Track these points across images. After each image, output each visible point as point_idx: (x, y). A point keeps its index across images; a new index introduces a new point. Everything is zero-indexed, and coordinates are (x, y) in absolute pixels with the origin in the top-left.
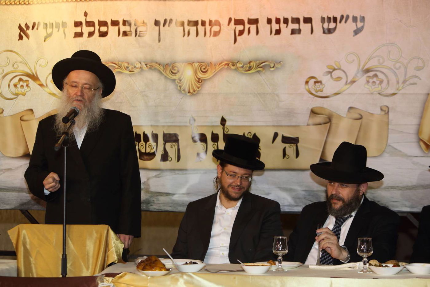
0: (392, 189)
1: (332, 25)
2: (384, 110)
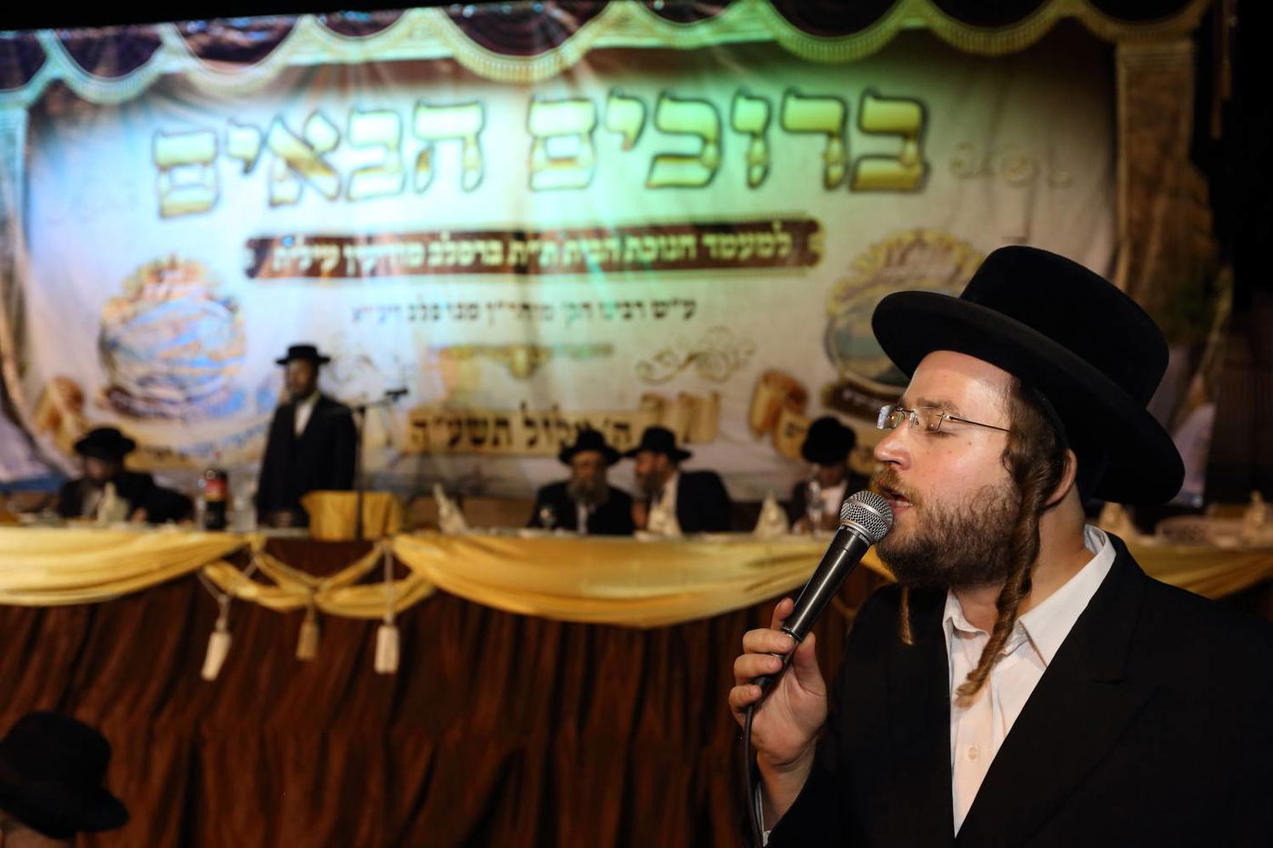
1: (662, 310)
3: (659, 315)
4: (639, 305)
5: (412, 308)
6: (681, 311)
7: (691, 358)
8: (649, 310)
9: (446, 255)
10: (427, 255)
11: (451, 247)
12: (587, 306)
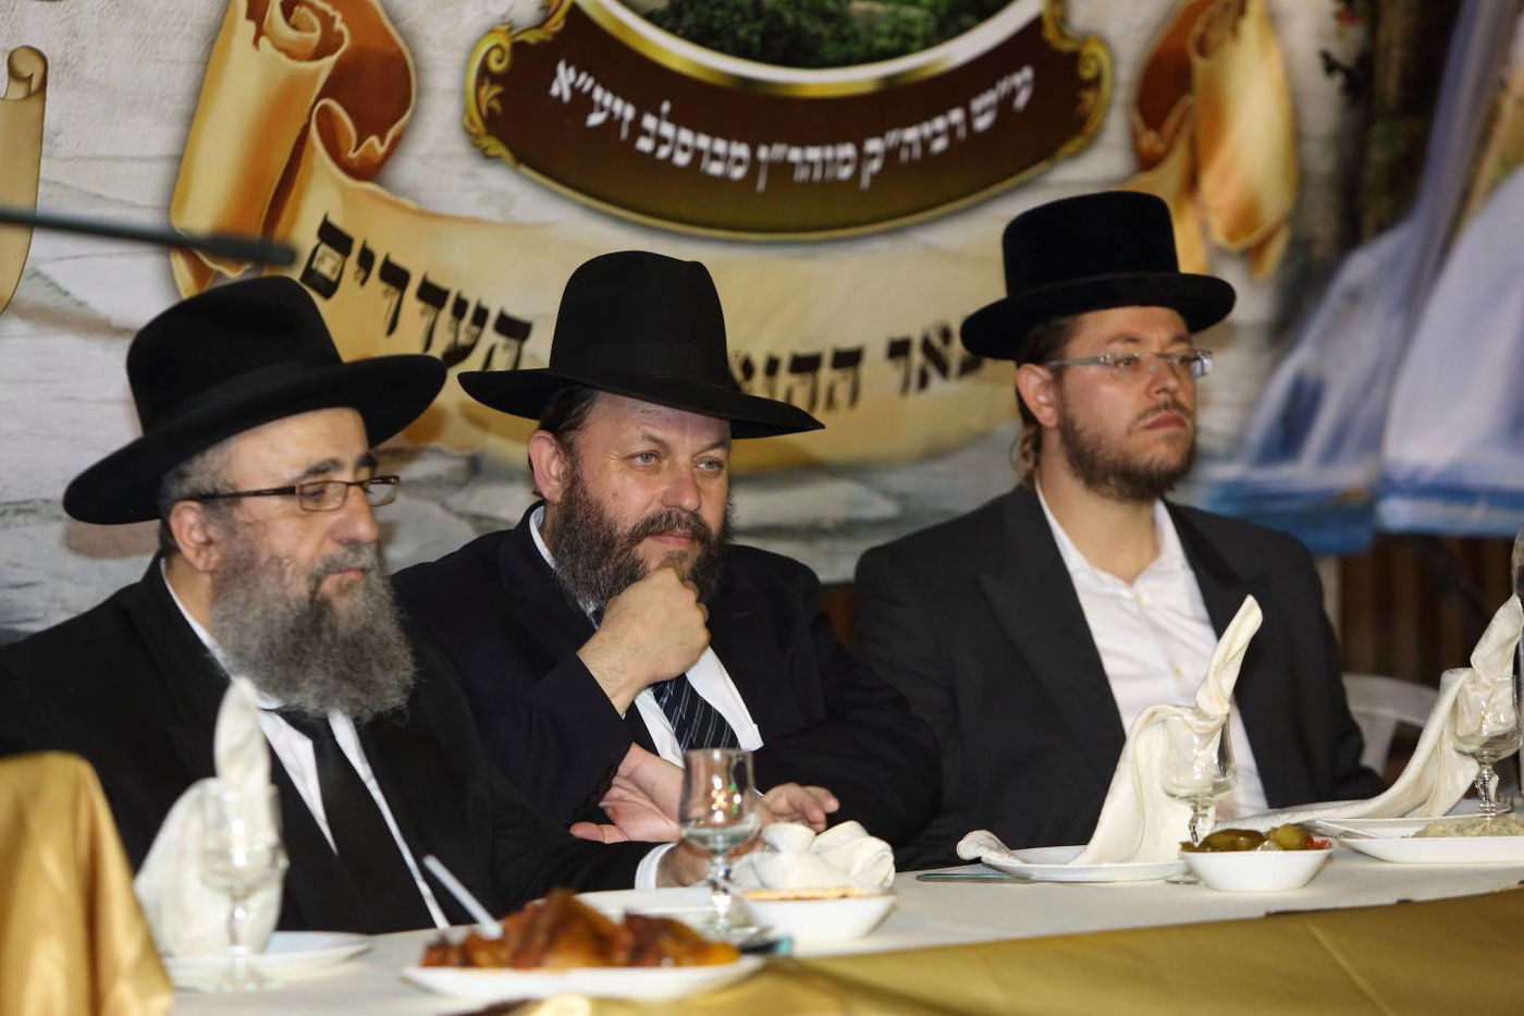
0: (20, 519)
2: (27, 74)
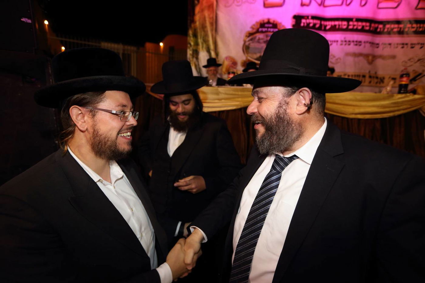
1: (413, 46)
3: (412, 48)
4: (407, 44)
5: (342, 41)
6: (420, 46)
7: (419, 60)
8: (409, 46)
9: (354, 26)
10: (348, 25)
11: (355, 23)
12: (390, 44)
